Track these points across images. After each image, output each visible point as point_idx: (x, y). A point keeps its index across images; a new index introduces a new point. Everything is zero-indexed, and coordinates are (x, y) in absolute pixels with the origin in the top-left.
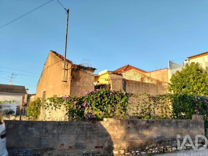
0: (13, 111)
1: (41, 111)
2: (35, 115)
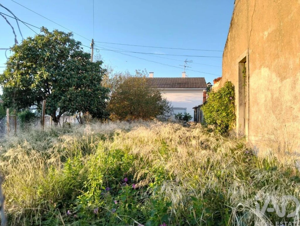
0: (189, 116)
1: (237, 113)
2: (222, 121)
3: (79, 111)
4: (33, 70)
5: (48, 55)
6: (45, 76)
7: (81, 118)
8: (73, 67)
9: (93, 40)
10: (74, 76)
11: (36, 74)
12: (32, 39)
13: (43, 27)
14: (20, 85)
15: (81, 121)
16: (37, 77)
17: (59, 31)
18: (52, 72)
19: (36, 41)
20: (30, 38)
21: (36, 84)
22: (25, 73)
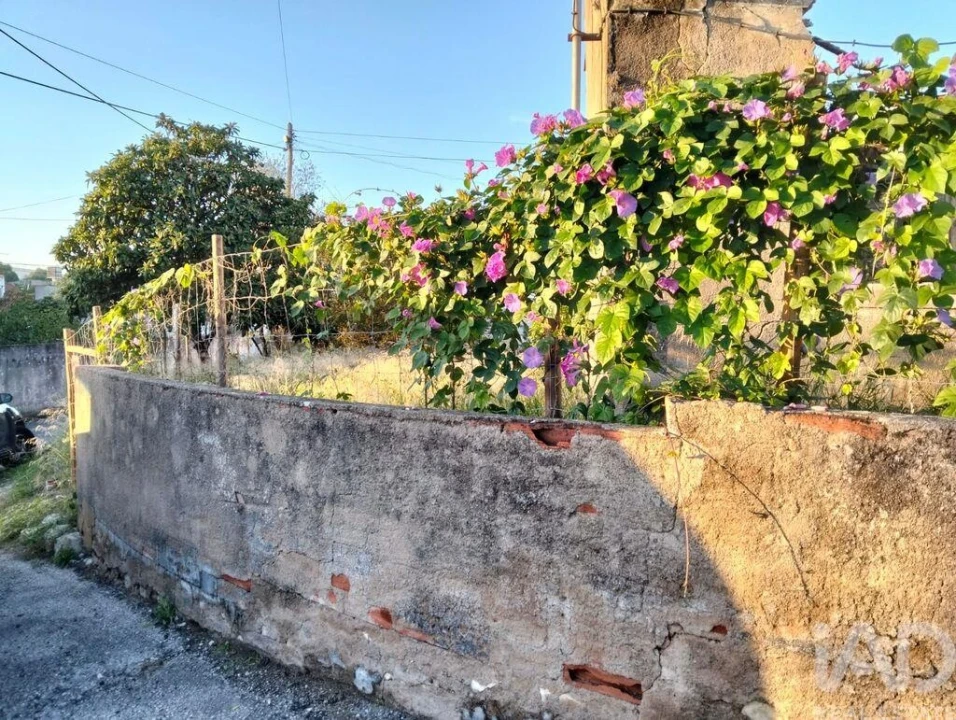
3: (259, 325)
4: (143, 227)
5: (182, 192)
6: (175, 244)
7: (264, 340)
8: (241, 217)
9: (290, 125)
10: (245, 239)
11: (152, 237)
12: (139, 149)
13: (162, 114)
14: (116, 265)
15: (265, 349)
16: (156, 244)
17: (204, 124)
18: (192, 231)
19: (149, 155)
20: (133, 149)
21: (154, 263)
22: (126, 234)
